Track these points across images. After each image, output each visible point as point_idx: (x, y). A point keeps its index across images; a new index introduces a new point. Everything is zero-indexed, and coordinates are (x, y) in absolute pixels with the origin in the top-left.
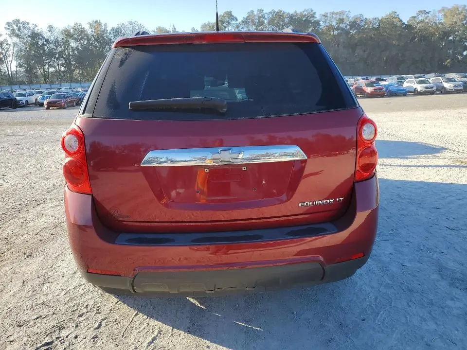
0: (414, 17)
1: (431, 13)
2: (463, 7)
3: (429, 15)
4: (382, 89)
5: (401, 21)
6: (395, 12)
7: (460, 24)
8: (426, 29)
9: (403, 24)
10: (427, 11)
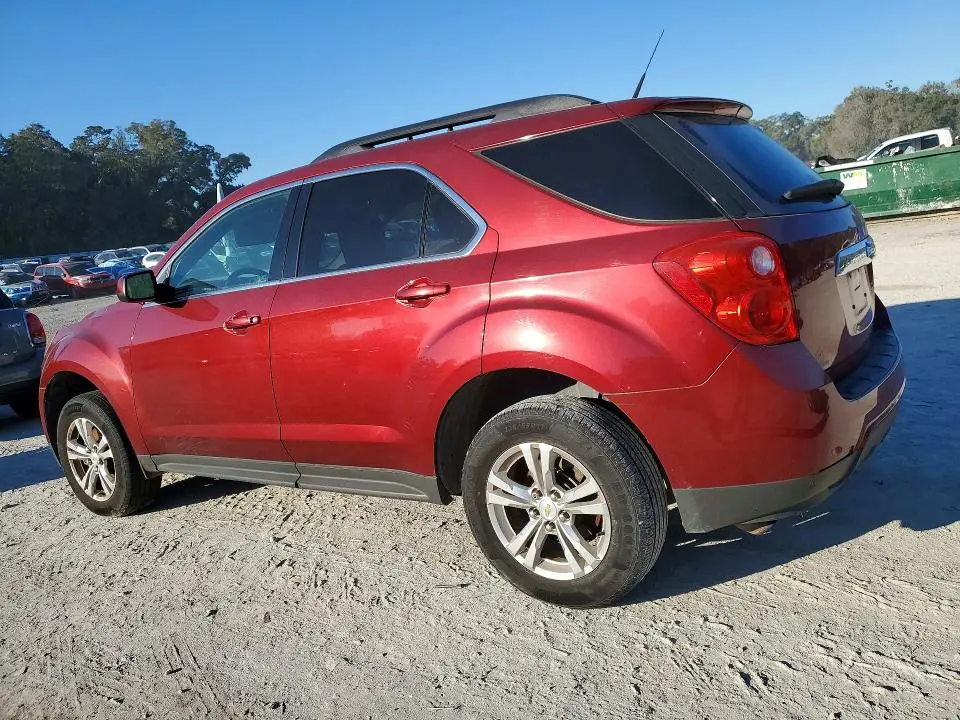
0: (82, 138)
1: (115, 132)
2: (169, 123)
3: (111, 136)
4: (108, 277)
5: (58, 144)
6: (40, 126)
7: (174, 153)
8: (113, 163)
9: (66, 150)
10: (106, 128)
